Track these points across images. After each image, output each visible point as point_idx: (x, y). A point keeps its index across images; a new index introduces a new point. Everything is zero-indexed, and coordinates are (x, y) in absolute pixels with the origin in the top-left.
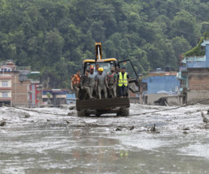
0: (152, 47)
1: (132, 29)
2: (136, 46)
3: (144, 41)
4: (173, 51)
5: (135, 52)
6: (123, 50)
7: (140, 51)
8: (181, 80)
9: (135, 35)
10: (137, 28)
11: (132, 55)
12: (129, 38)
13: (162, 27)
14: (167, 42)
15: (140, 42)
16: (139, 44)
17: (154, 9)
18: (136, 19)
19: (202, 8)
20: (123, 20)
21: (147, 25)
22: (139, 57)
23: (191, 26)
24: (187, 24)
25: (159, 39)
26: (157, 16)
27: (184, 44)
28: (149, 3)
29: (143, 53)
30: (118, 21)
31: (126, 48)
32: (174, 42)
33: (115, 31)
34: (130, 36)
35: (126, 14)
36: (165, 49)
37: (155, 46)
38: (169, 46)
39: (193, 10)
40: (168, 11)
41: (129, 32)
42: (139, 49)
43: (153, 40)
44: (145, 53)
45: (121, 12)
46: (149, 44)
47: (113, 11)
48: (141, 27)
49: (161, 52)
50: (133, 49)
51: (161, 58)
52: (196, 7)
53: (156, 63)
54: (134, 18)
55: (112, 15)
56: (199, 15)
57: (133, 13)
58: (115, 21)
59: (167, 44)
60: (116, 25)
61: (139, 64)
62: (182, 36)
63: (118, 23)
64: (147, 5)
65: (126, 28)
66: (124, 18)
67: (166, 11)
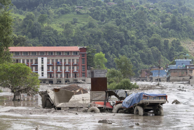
0: (142, 52)
1: (132, 43)
2: (134, 52)
3: (138, 49)
4: (152, 54)
5: (134, 54)
6: (129, 53)
7: (136, 54)
8: (167, 73)
9: (134, 46)
10: (135, 43)
11: (133, 56)
12: (131, 48)
13: (146, 42)
14: (149, 49)
15: (136, 49)
16: (136, 50)
17: (141, 32)
18: (134, 38)
19: (164, 31)
20: (128, 39)
21: (139, 41)
22: (136, 56)
23: (159, 41)
24: (157, 40)
25: (145, 48)
26: (143, 36)
27: (157, 50)
28: (139, 29)
29: (138, 55)
30: (126, 39)
31: (130, 52)
32: (152, 49)
33: (125, 44)
34: (132, 46)
35: (130, 36)
36: (148, 53)
37: (143, 51)
38: (150, 51)
39: (159, 32)
40: (148, 33)
41: (131, 45)
42: (136, 53)
43: (142, 48)
44: (139, 54)
45: (127, 35)
46: (141, 50)
47: (124, 35)
48: (137, 42)
49: (146, 54)
50: (133, 53)
51: (146, 57)
52: (161, 31)
53: (144, 59)
54: (133, 38)
55: (123, 37)
56: (163, 35)
57: (133, 36)
58: (125, 39)
59: (149, 50)
60: (125, 41)
61: (136, 60)
62: (156, 46)
63: (126, 40)
64: (138, 31)
65: (130, 43)
66: (129, 38)
67: (147, 33)
